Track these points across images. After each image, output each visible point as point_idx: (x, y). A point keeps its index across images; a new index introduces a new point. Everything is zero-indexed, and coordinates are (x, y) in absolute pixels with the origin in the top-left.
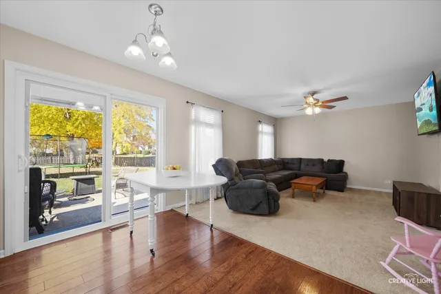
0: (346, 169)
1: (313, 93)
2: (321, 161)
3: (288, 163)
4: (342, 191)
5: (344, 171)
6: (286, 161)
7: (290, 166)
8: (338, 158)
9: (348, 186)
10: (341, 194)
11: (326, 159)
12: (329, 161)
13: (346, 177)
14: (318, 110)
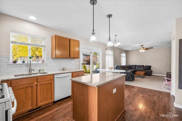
0: (152, 69)
1: (142, 46)
2: (143, 66)
3: (131, 67)
4: (151, 76)
5: (151, 69)
6: (130, 66)
7: (132, 68)
8: (149, 65)
9: (152, 74)
10: (151, 77)
11: (145, 65)
12: (146, 66)
13: (152, 71)
14: (144, 51)
